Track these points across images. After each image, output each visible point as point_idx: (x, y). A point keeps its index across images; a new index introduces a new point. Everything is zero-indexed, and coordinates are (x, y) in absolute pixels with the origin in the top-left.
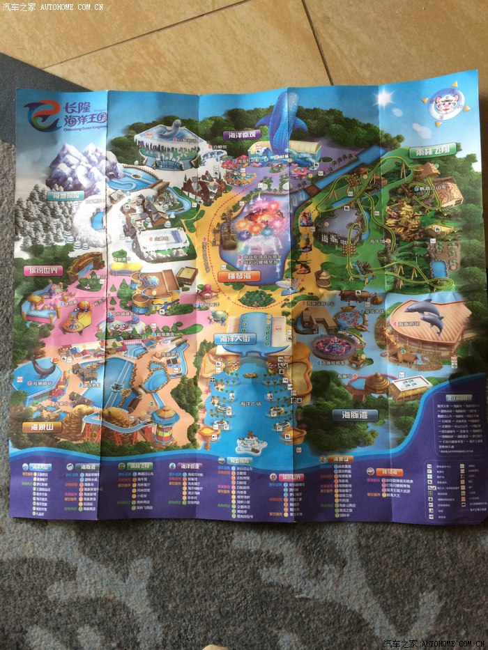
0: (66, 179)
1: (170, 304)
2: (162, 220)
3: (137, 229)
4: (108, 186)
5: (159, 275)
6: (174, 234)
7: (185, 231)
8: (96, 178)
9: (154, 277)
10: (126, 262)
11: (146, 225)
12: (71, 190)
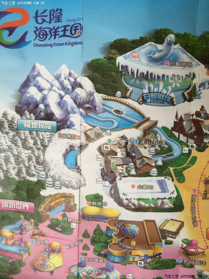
0: (37, 105)
1: (151, 257)
2: (147, 167)
3: (117, 174)
4: (83, 120)
5: (140, 224)
6: (161, 183)
7: (173, 181)
8: (70, 109)
9: (134, 226)
10: (101, 207)
11: (128, 171)
12: (42, 119)
